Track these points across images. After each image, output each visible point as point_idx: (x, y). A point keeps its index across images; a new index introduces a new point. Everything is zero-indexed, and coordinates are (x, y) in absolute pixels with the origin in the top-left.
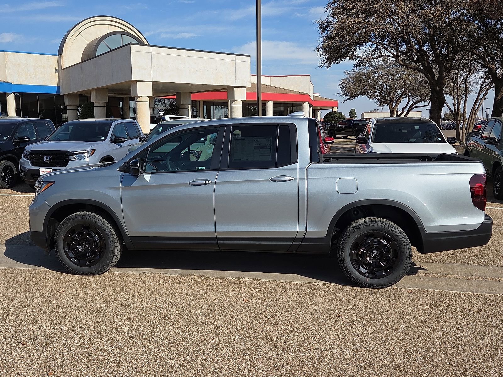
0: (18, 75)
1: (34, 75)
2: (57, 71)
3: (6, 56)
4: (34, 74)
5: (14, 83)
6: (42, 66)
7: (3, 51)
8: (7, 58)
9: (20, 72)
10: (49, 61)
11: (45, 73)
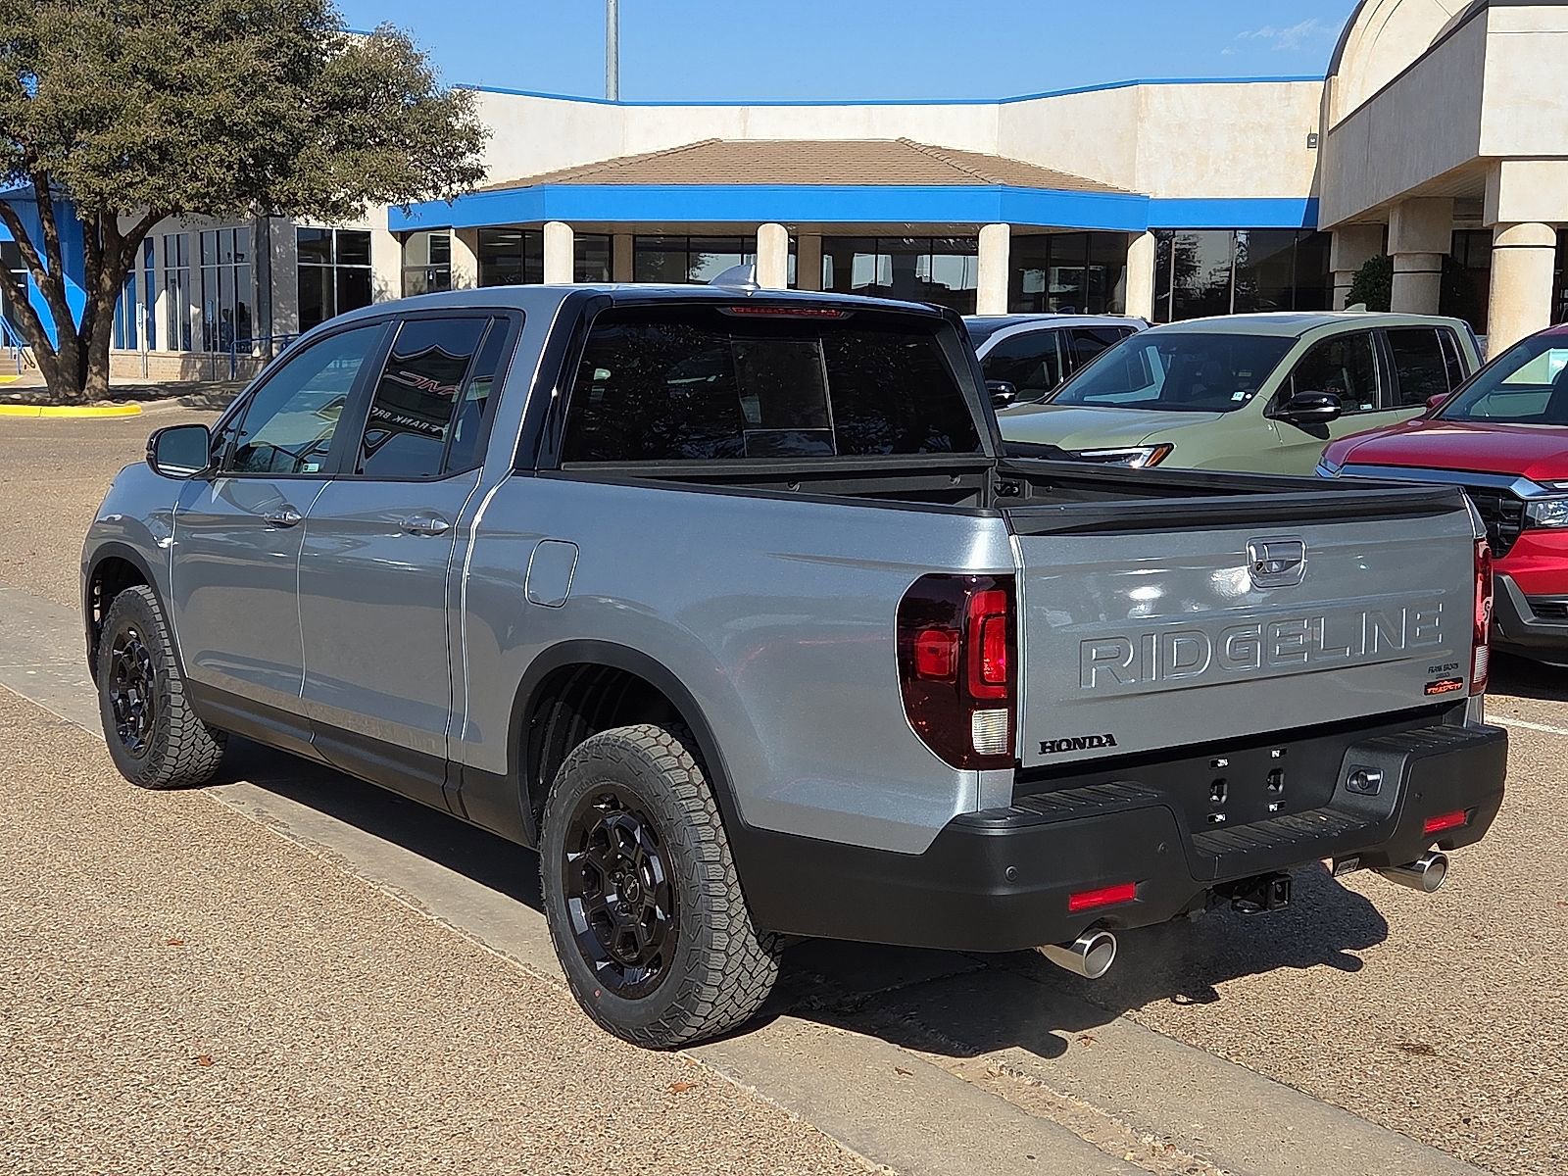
0: (1175, 166)
1: (1227, 162)
2: (1313, 141)
3: (1143, 100)
4: (1231, 157)
5: (1156, 194)
6: (1261, 126)
7: (1135, 83)
8: (1143, 106)
9: (1182, 154)
10: (1288, 105)
11: (1269, 152)
